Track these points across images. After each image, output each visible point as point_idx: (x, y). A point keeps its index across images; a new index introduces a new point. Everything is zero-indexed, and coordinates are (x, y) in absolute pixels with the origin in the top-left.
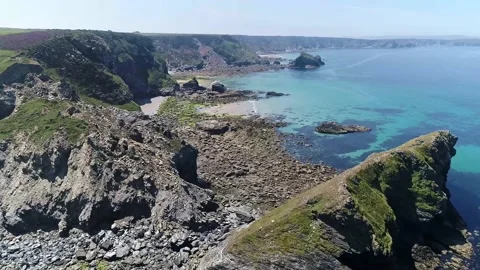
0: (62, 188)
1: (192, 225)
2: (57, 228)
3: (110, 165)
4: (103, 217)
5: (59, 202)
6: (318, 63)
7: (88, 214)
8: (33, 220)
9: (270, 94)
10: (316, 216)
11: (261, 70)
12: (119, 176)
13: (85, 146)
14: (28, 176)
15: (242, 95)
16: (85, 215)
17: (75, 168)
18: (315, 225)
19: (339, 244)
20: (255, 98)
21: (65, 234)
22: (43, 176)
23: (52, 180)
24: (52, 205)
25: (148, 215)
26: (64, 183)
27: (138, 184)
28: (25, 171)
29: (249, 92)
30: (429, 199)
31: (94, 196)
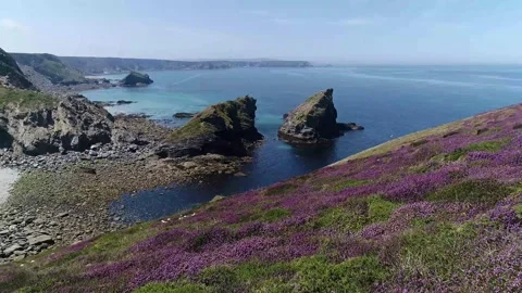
0: (55, 130)
2: (58, 151)
3: (79, 117)
5: (55, 137)
6: (147, 81)
7: (77, 141)
8: (43, 148)
9: (121, 102)
10: (202, 120)
11: (93, 88)
12: (87, 122)
13: (60, 109)
14: (29, 127)
16: (75, 141)
17: (58, 120)
18: (202, 124)
19: (213, 129)
21: (64, 153)
22: (39, 125)
23: (46, 126)
24: (51, 139)
25: (109, 141)
26: (55, 127)
28: (25, 123)
30: (245, 121)
31: (77, 132)
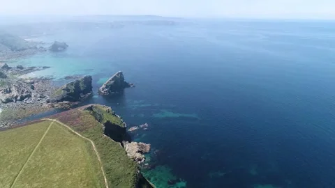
0: (12, 95)
1: (40, 97)
2: (13, 102)
3: (20, 90)
4: (22, 99)
8: (8, 101)
9: (44, 68)
10: (63, 90)
12: (23, 91)
13: (13, 87)
14: (3, 94)
15: (31, 69)
16: (19, 98)
17: (13, 91)
20: (38, 70)
21: (15, 102)
22: (7, 93)
23: (9, 93)
24: (11, 98)
25: (31, 97)
26: (12, 93)
27: (27, 92)
29: (34, 67)
31: (20, 95)
